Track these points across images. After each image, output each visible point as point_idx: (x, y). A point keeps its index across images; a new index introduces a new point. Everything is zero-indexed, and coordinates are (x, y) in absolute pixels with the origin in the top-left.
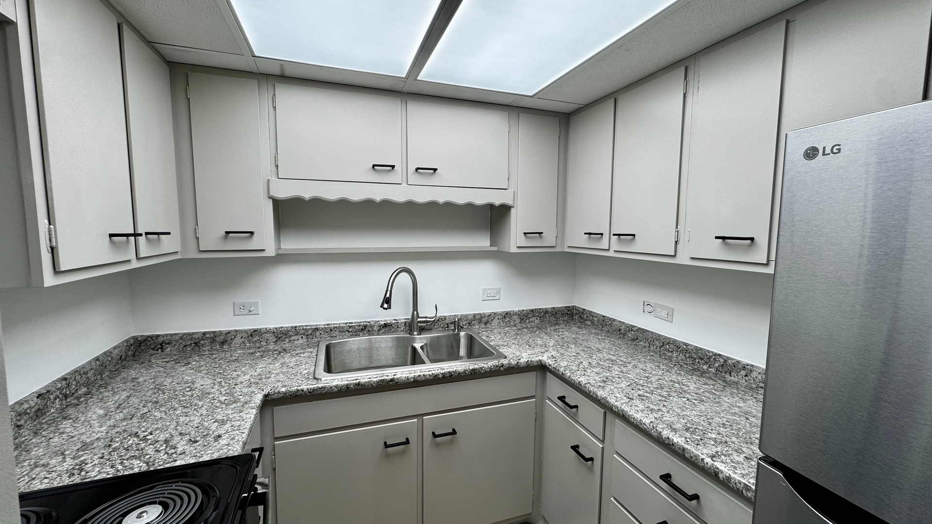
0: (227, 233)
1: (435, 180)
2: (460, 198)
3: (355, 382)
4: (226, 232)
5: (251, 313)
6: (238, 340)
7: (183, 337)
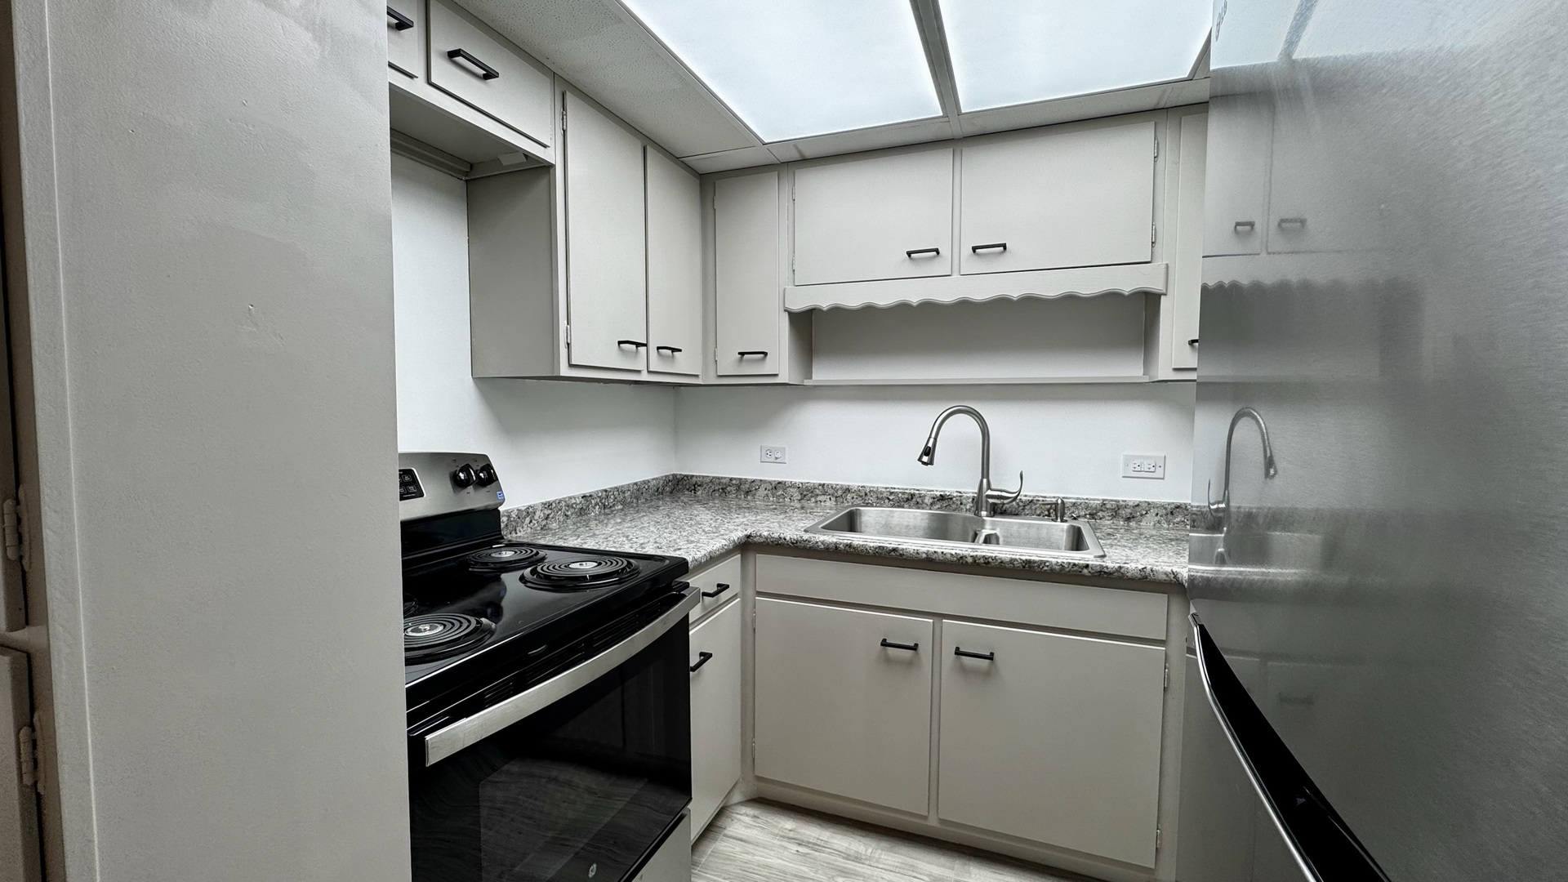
0: (742, 354)
1: (1005, 263)
2: (1050, 287)
3: (845, 541)
4: (739, 353)
5: (778, 461)
6: (762, 492)
7: (713, 480)
